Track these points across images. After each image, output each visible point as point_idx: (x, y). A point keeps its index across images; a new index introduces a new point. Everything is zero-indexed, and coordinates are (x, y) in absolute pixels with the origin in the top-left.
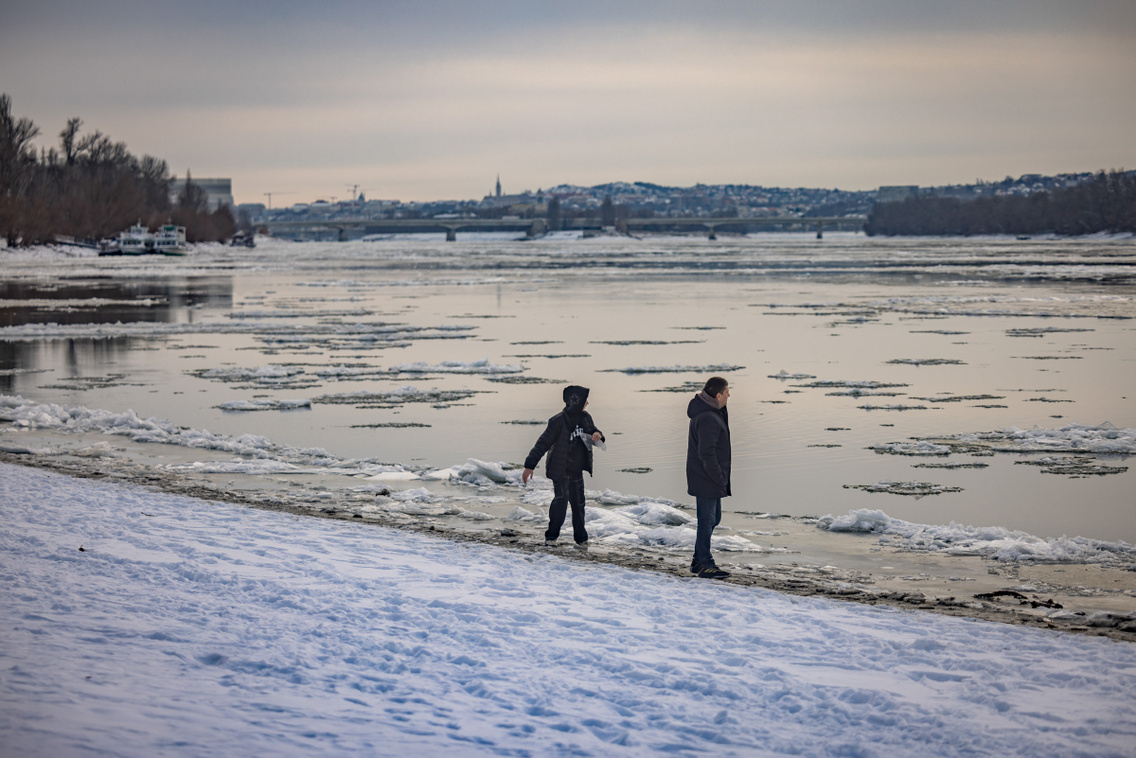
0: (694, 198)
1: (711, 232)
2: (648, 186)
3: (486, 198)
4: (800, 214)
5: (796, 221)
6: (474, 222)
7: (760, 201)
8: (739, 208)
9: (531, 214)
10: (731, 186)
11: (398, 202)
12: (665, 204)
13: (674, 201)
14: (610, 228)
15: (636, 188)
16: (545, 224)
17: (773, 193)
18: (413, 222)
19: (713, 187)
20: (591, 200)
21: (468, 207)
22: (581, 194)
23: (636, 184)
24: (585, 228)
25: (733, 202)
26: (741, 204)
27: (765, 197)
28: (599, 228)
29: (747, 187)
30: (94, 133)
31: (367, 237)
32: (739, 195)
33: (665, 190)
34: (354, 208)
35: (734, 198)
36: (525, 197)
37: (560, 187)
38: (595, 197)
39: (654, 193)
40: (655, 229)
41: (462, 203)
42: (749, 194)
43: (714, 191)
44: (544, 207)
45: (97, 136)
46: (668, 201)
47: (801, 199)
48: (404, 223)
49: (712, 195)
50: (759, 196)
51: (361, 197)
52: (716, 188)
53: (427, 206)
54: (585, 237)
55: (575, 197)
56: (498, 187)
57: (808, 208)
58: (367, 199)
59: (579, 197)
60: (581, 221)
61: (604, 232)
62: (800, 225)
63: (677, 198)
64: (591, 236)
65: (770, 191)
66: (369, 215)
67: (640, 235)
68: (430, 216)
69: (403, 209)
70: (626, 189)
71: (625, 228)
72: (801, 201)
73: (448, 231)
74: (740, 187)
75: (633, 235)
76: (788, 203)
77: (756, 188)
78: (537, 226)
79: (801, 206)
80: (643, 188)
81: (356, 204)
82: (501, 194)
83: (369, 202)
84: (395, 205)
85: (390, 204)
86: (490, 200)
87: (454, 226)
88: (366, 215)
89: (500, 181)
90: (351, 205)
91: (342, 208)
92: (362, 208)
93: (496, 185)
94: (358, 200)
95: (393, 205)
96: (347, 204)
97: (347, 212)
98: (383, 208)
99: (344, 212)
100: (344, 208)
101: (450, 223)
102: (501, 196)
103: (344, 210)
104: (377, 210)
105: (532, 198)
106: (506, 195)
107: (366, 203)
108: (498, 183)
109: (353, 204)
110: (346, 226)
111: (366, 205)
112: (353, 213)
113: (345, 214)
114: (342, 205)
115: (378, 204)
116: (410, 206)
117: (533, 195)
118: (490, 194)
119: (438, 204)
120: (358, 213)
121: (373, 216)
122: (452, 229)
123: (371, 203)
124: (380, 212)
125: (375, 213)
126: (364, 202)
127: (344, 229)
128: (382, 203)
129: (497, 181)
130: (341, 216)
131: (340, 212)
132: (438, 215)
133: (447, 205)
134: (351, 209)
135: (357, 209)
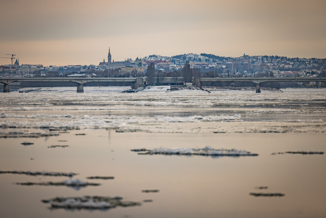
0: (242, 64)
1: (258, 87)
2: (210, 56)
3: (101, 63)
4: (315, 76)
5: (313, 80)
6: (96, 79)
7: (286, 66)
8: (274, 71)
9: (134, 74)
10: (266, 57)
12: (222, 68)
13: (228, 66)
14: (189, 84)
15: (202, 57)
16: (144, 80)
17: (295, 62)
18: (54, 79)
19: (254, 57)
20: (172, 65)
21: (90, 70)
22: (165, 61)
23: (202, 55)
24: (172, 84)
25: (268, 67)
26: (274, 69)
27: (289, 64)
28: (182, 84)
29: (277, 57)
31: (21, 90)
32: (271, 62)
33: (222, 59)
34: (12, 70)
35: (269, 65)
36: (128, 63)
37: (151, 56)
38: (175, 63)
39: (214, 61)
40: (219, 85)
41: (85, 67)
42: (278, 62)
43: (254, 60)
44: (143, 70)
46: (224, 67)
47: (314, 66)
48: (48, 79)
49: (253, 62)
50: (285, 63)
51: (17, 62)
52: (256, 58)
53: (61, 69)
54: (172, 90)
55: (161, 63)
56: (110, 56)
57: (319, 72)
58: (20, 64)
59: (164, 63)
60: (169, 79)
61: (186, 86)
62: (315, 83)
63: (231, 64)
64: (177, 89)
65: (292, 60)
66: (22, 75)
67: (209, 89)
68: (66, 76)
69: (45, 70)
70: (196, 58)
71: (199, 84)
72: (314, 67)
73: (78, 85)
74: (272, 57)
75: (204, 88)
76: (305, 68)
77: (283, 58)
78: (139, 82)
79: (314, 70)
80: (207, 58)
81: (13, 68)
82: (112, 61)
83: (22, 66)
84: (39, 68)
85: (36, 67)
86: (104, 65)
87: (82, 82)
88: (20, 74)
89: (110, 53)
90: (10, 68)
91: (3, 70)
92: (17, 70)
93: (108, 55)
94: (14, 65)
95: (38, 68)
96: (7, 67)
97: (7, 73)
98: (32, 70)
99: (5, 73)
100: (4, 70)
101: (79, 80)
102: (112, 62)
103: (5, 71)
104: (27, 71)
105: (133, 64)
106: (114, 61)
107: (19, 67)
108: (109, 54)
109: (11, 67)
110: (8, 82)
111: (20, 68)
112: (12, 73)
113: (6, 74)
114: (3, 68)
115: (28, 67)
116: (49, 69)
117: (133, 62)
118: (104, 61)
119: (68, 68)
120: (15, 73)
121: (25, 75)
122: (80, 84)
123: (23, 66)
124: (29, 73)
125: (27, 73)
126: (18, 66)
127: (7, 84)
128: (30, 67)
129: (108, 53)
130: (3, 75)
131: (2, 73)
132: (70, 75)
133: (75, 68)
134: (10, 71)
135: (13, 71)
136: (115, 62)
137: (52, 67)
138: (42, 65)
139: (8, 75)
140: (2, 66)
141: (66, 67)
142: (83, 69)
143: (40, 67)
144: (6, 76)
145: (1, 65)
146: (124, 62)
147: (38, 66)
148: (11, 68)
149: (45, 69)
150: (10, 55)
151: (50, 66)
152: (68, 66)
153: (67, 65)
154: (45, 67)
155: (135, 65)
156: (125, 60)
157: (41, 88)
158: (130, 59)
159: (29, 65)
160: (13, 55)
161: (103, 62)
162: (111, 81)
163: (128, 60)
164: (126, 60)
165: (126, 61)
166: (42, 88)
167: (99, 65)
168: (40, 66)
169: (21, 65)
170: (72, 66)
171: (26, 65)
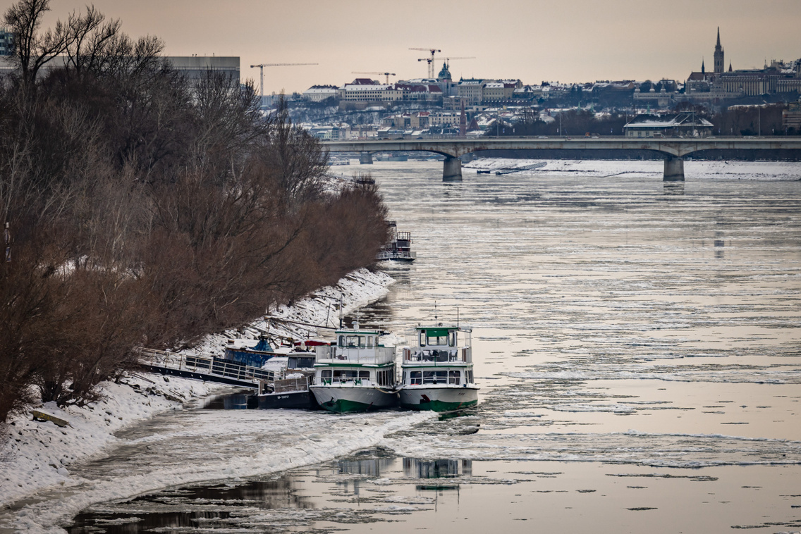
3: (693, 76)
11: (519, 83)
30: (84, 16)
34: (430, 95)
36: (772, 75)
41: (646, 86)
45: (90, 22)
51: (445, 73)
53: (576, 91)
58: (455, 79)
69: (528, 95)
73: (666, 157)
81: (434, 88)
82: (726, 69)
83: (460, 83)
84: (511, 89)
85: (502, 86)
86: (704, 80)
87: (679, 151)
88: (454, 108)
89: (721, 43)
90: (424, 89)
91: (406, 94)
92: (447, 95)
93: (714, 50)
94: (437, 80)
95: (507, 89)
96: (416, 86)
97: (416, 103)
98: (489, 96)
99: (410, 103)
100: (409, 95)
101: (671, 145)
102: (725, 71)
103: (411, 99)
104: (475, 99)
105: (789, 76)
106: (734, 70)
107: (453, 86)
108: (718, 47)
109: (427, 86)
110: (456, 150)
111: (454, 89)
112: (431, 103)
113: (413, 107)
114: (406, 89)
115: (477, 87)
116: (541, 91)
117: (789, 71)
118: (703, 68)
119: (597, 88)
120: (440, 103)
121: (470, 110)
122: (675, 156)
123: (464, 84)
124: (483, 103)
125: (476, 104)
126: (450, 83)
127: (454, 157)
128: (485, 85)
129: (715, 43)
130: (405, 111)
131: (401, 103)
132: (632, 122)
133: (615, 88)
134: (424, 97)
135: (435, 97)
136: (737, 71)
137: (549, 85)
138: (519, 80)
139: (419, 109)
140: (401, 83)
141: (589, 85)
142: (641, 92)
143: (512, 86)
144: (414, 113)
145: (399, 81)
146: (762, 71)
147: (508, 83)
148: (428, 89)
149: (529, 91)
150: (426, 50)
151: (544, 84)
152: (597, 82)
153: (592, 81)
154: (527, 87)
155: (796, 79)
156: (766, 66)
157: (546, 163)
158: (779, 61)
159: (480, 81)
160: (433, 52)
161: (701, 71)
162: (768, 147)
163: (774, 66)
164: (769, 65)
165: (767, 68)
166: (548, 161)
167: (689, 80)
168: (514, 82)
169: (458, 80)
170: (608, 82)
171: (473, 80)
